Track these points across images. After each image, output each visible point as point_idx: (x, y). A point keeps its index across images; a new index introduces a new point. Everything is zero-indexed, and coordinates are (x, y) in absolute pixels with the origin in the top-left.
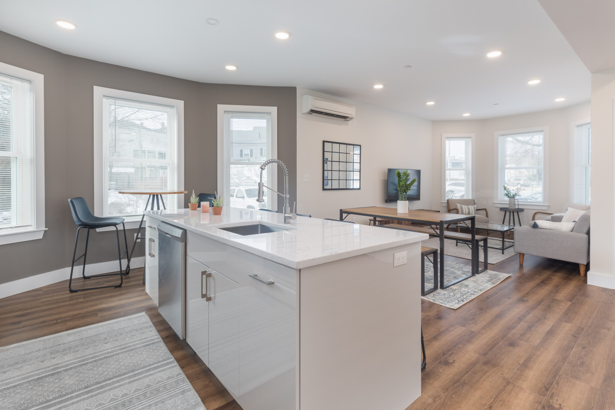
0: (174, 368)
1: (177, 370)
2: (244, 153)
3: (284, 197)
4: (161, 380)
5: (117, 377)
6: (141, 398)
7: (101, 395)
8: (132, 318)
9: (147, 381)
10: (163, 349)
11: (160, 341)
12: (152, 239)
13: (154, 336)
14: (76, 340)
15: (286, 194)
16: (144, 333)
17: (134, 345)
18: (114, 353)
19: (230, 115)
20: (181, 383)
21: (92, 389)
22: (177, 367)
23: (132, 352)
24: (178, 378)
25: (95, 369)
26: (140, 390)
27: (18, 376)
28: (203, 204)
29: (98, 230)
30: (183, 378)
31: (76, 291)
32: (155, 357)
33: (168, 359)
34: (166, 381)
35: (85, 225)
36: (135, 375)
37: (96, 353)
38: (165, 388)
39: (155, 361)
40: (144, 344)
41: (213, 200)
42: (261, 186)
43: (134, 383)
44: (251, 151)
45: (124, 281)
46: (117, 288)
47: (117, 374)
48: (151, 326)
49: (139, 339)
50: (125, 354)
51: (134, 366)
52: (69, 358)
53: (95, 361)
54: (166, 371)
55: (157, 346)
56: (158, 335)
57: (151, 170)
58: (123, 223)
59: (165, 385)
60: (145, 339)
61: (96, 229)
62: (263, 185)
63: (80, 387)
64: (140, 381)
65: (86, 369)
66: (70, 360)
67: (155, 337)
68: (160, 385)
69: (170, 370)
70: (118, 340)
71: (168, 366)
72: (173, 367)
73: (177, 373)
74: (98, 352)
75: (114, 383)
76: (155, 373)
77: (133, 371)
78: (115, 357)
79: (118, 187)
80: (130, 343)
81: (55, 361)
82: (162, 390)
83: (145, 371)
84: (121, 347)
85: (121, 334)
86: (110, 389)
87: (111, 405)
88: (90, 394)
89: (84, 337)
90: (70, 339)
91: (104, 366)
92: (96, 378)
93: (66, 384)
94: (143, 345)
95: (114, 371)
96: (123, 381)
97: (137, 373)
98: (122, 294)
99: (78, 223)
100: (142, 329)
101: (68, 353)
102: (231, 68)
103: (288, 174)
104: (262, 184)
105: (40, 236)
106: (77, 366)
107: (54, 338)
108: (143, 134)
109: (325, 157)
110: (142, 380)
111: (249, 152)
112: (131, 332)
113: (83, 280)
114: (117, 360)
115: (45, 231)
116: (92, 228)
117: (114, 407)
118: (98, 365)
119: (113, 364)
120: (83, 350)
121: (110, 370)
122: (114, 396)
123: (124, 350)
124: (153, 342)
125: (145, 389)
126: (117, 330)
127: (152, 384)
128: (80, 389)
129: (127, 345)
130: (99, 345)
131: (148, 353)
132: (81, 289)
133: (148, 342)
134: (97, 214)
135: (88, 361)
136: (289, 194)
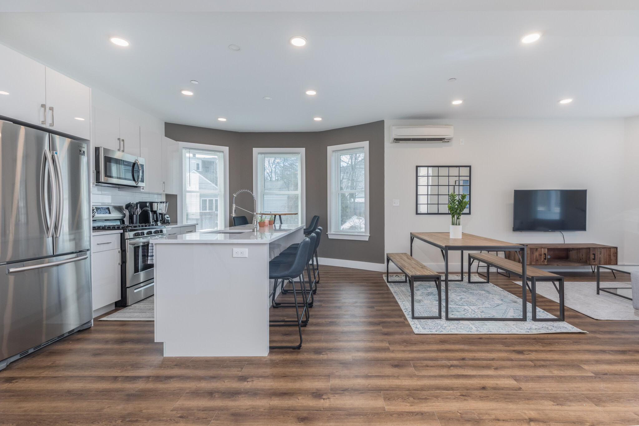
102: (318, 119)
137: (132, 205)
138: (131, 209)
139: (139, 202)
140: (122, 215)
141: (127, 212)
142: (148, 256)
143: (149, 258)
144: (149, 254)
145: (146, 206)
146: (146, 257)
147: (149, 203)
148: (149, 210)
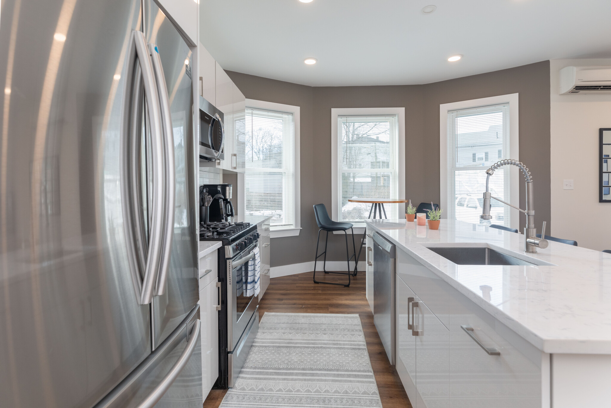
0: (371, 384)
1: (374, 388)
2: (477, 158)
3: (526, 214)
4: (358, 391)
5: (325, 370)
6: (338, 402)
7: (311, 382)
8: (347, 317)
9: (346, 387)
10: (366, 358)
11: (365, 349)
12: (370, 247)
13: (361, 341)
14: (306, 323)
15: (529, 209)
16: (354, 335)
17: (344, 345)
18: (328, 346)
19: (455, 114)
20: (375, 405)
21: (306, 373)
22: (374, 384)
23: (341, 351)
24: (373, 397)
25: (312, 355)
26: (339, 393)
27: (269, 339)
28: (419, 216)
29: (335, 232)
30: (377, 399)
31: (318, 283)
32: (358, 364)
33: (368, 371)
34: (362, 395)
35: (324, 228)
36: (338, 375)
37: (316, 340)
38: (360, 402)
39: (357, 369)
40: (352, 347)
41: (429, 212)
42: (488, 197)
43: (336, 383)
44: (487, 154)
45: (351, 281)
46: (346, 287)
47: (325, 367)
48: (360, 330)
49: (349, 340)
50: (335, 350)
51: (340, 366)
52: (298, 338)
53: (314, 347)
54: (364, 384)
55: (362, 354)
56: (364, 342)
57: (384, 179)
58: (352, 228)
59: (360, 399)
60: (354, 341)
61: (333, 232)
62: (491, 197)
63: (300, 367)
64: (341, 383)
65: (307, 352)
66: (299, 340)
67: (362, 343)
68: (355, 396)
69: (367, 384)
70: (333, 334)
71: (367, 380)
72: (370, 382)
73: (373, 391)
74: (318, 340)
75: (322, 375)
76: (354, 381)
77: (338, 370)
78: (328, 349)
80: (341, 341)
81: (290, 336)
82: (356, 403)
83: (347, 375)
84: (334, 342)
85: (336, 330)
86: (318, 380)
87: (316, 396)
88: (304, 377)
89: (312, 323)
90: (303, 320)
91: (319, 355)
92: (311, 364)
93: (292, 359)
94: (350, 347)
95: (325, 363)
96: (328, 377)
97: (341, 374)
98: (349, 294)
99: (319, 226)
100: (353, 331)
101: (299, 333)
103: (532, 181)
104: (489, 195)
105: (297, 234)
106: (302, 346)
107: (294, 316)
108: (378, 147)
109: (605, 153)
110: (343, 383)
111: (483, 156)
112: (344, 330)
113: (324, 274)
114: (328, 354)
115: (301, 229)
116: (330, 231)
117: (317, 400)
118: (315, 353)
119: (325, 356)
120: (309, 334)
121: (322, 361)
122: (319, 388)
123: (335, 346)
124: (359, 347)
125: (343, 394)
126: (335, 325)
127: (350, 392)
128: (299, 368)
129: (338, 342)
130: (319, 334)
131: (353, 358)
132: (322, 281)
133: (355, 346)
134: (334, 219)
135: (310, 346)
136: (535, 209)
137: (202, 191)
139: (205, 185)
142: (246, 283)
145: (218, 193)
147: (220, 186)
148: (221, 198)
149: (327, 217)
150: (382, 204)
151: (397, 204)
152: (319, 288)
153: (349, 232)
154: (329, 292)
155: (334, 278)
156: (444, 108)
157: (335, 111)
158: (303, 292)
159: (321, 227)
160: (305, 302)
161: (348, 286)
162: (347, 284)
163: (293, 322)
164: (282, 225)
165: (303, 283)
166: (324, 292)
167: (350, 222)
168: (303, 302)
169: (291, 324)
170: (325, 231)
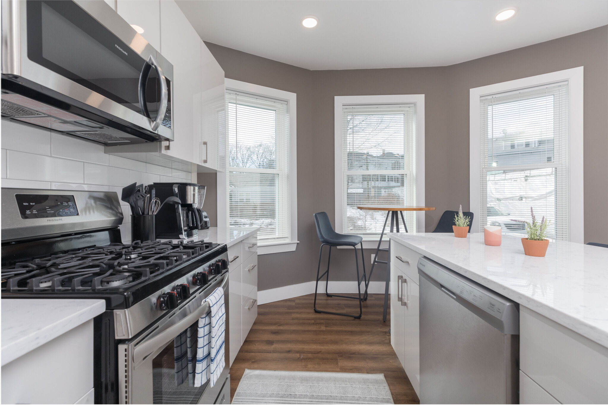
8: (367, 381)
12: (402, 277)
29: (339, 247)
31: (320, 312)
35: (327, 242)
45: (362, 310)
58: (360, 242)
61: (337, 247)
79: (356, 202)
99: (321, 240)
105: (293, 248)
113: (325, 297)
115: (298, 243)
116: (333, 246)
134: (337, 231)
137: (139, 191)
138: (137, 200)
139: (155, 184)
140: (114, 218)
141: (126, 208)
142: (194, 360)
143: (200, 367)
144: (201, 353)
145: (172, 194)
146: (190, 366)
147: (177, 185)
148: (178, 203)
149: (330, 228)
150: (401, 212)
151: (415, 212)
152: (322, 321)
153: (358, 247)
154: (335, 328)
155: (339, 304)
156: (475, 93)
157: (339, 100)
158: (300, 328)
159: (323, 242)
160: (303, 348)
161: (359, 318)
162: (358, 315)
163: (286, 392)
164: (274, 238)
165: (300, 313)
166: (328, 328)
167: (357, 234)
168: (300, 347)
169: (282, 397)
170: (328, 246)
